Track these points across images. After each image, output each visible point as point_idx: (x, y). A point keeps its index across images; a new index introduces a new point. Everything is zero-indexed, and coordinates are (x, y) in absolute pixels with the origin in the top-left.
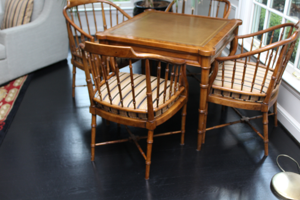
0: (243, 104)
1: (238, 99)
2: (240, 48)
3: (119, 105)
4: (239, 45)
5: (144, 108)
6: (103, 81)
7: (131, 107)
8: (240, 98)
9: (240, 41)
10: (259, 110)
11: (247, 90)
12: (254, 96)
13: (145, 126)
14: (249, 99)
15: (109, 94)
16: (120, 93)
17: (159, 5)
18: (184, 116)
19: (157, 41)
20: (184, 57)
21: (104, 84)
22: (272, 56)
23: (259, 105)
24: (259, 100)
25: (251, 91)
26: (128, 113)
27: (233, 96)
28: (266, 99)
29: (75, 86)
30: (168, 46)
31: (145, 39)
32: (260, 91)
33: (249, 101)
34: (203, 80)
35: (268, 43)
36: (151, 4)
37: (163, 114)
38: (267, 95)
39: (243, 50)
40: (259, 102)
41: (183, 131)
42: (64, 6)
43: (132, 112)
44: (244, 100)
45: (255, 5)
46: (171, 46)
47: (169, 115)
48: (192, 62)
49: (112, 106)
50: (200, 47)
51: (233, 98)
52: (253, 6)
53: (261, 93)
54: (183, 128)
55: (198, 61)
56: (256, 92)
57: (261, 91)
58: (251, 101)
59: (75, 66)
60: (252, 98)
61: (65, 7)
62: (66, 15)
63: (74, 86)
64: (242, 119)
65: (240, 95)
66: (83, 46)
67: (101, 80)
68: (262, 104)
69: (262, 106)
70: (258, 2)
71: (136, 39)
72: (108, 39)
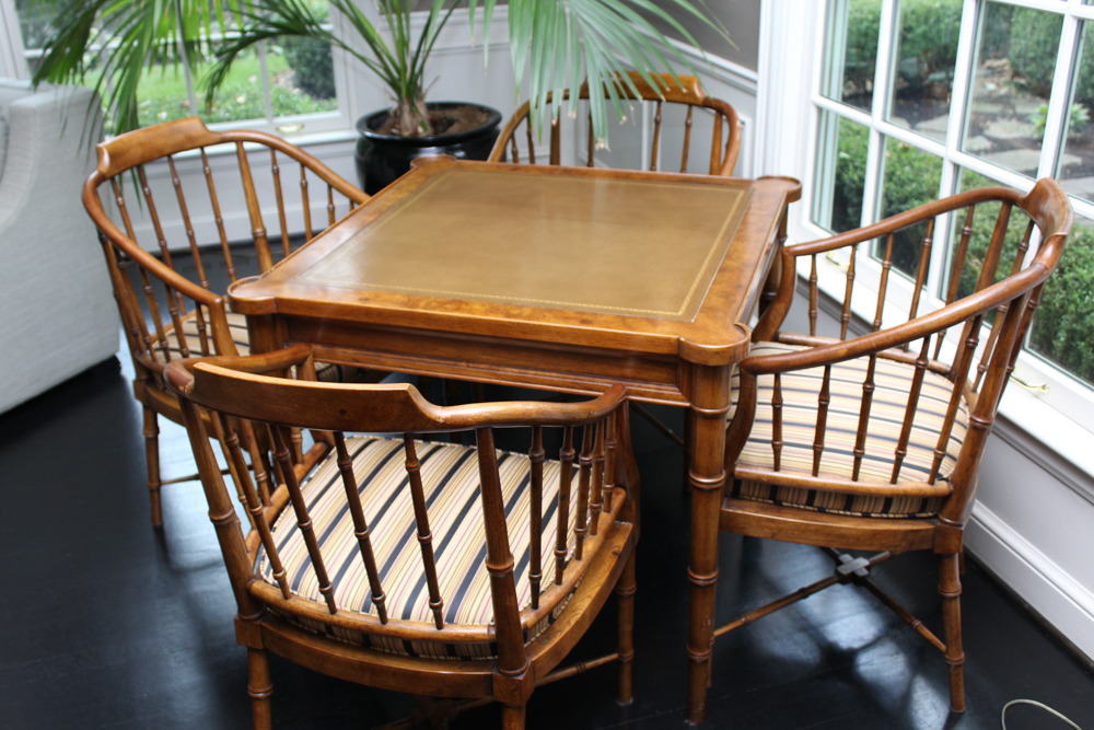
0: (865, 531)
1: (842, 512)
2: (807, 290)
3: (366, 609)
4: (801, 279)
5: (475, 616)
6: (282, 491)
7: (421, 622)
8: (847, 508)
9: (803, 266)
10: (925, 547)
11: (875, 477)
12: (905, 497)
13: (490, 691)
14: (886, 509)
15: (315, 558)
16: (364, 546)
17: (451, 123)
18: (630, 596)
19: (494, 310)
20: (617, 371)
21: (286, 504)
22: (976, 344)
23: (927, 530)
24: (923, 509)
25: (894, 480)
26: (410, 646)
27: (817, 502)
28: (951, 505)
29: (160, 483)
30: (547, 330)
31: (442, 305)
32: (927, 477)
33: (884, 516)
34: (701, 458)
35: (957, 291)
36: (422, 124)
37: (556, 625)
38: (955, 487)
39: (818, 298)
40: (924, 515)
41: (629, 654)
42: (87, 173)
43: (425, 640)
44: (866, 516)
45: (820, 110)
46: (558, 331)
47: (578, 623)
48: (652, 388)
49: (335, 618)
50: (680, 322)
51: (822, 511)
52: (814, 114)
53: (931, 482)
54: (626, 641)
55: (677, 383)
56: (914, 481)
57: (935, 475)
58: (891, 516)
59: (152, 410)
60: (893, 508)
61: (93, 175)
62: (96, 211)
63: (156, 484)
64: (845, 570)
65: (849, 500)
66: (184, 384)
67: (272, 490)
68: (935, 521)
69: (936, 531)
70: (828, 98)
71: (406, 305)
72: (285, 311)
